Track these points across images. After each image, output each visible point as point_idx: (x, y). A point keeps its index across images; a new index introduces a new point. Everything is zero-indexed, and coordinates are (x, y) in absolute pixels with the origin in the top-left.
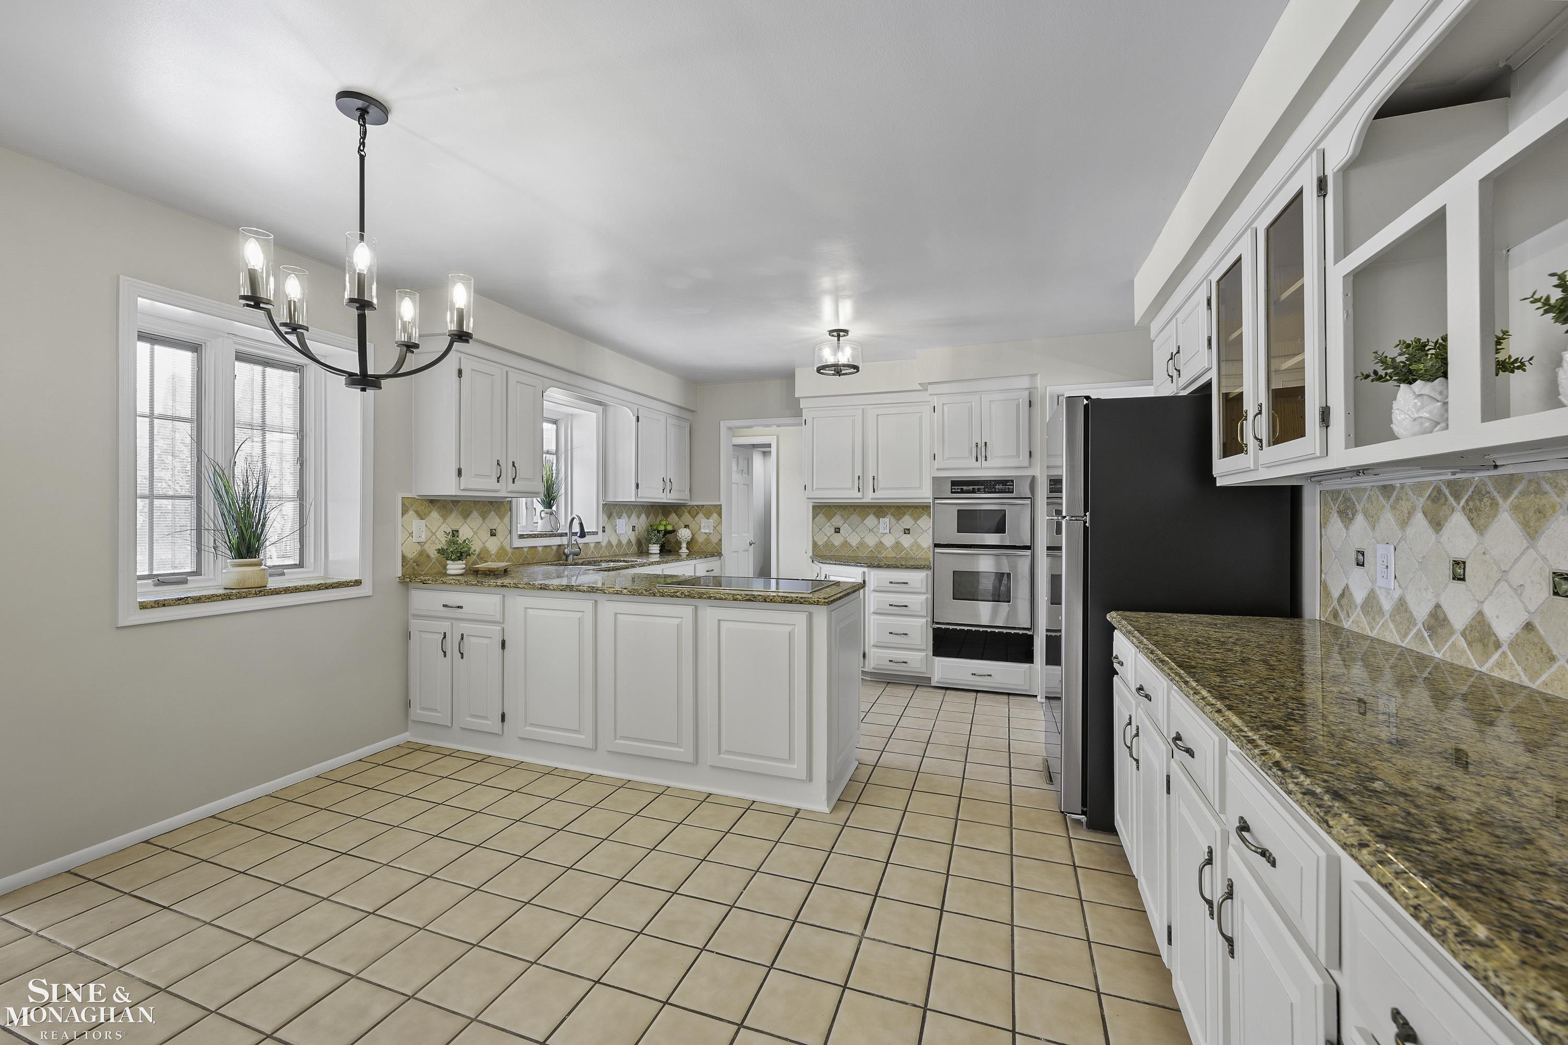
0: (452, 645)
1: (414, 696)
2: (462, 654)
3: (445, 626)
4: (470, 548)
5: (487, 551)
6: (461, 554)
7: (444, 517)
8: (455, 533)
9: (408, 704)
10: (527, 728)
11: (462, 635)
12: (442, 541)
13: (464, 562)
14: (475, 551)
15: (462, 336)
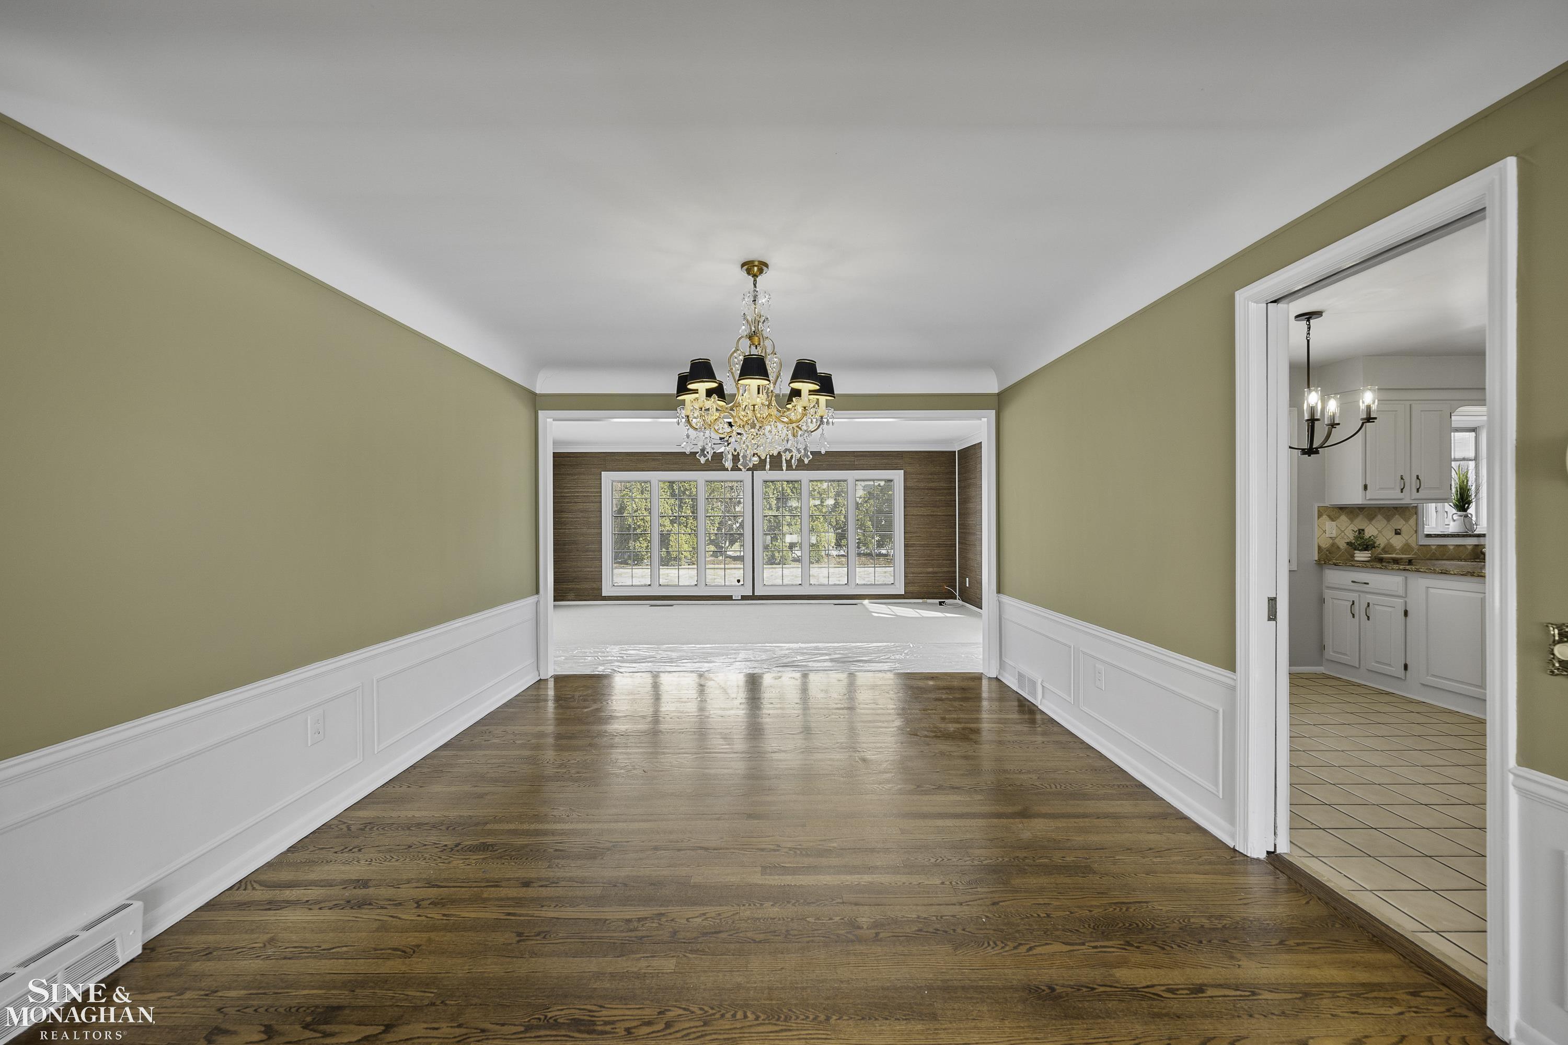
0: (1360, 609)
1: (1328, 642)
2: (1368, 617)
3: (1353, 596)
4: (1375, 543)
5: (1392, 546)
6: (1367, 546)
7: (1352, 520)
8: (1361, 531)
9: (1323, 648)
10: (1428, 678)
11: (1369, 604)
12: (1350, 536)
13: (1370, 552)
14: (1379, 544)
15: (1369, 419)
